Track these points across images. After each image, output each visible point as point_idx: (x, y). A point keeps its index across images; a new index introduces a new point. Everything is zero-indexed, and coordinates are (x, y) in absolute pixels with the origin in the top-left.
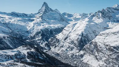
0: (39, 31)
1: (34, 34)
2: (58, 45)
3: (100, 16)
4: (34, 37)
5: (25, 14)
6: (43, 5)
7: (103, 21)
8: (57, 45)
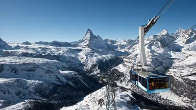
0: (95, 63)
1: (90, 67)
2: (124, 80)
3: (160, 45)
4: (91, 71)
5: (68, 43)
6: (87, 33)
7: (164, 50)
8: (122, 79)
